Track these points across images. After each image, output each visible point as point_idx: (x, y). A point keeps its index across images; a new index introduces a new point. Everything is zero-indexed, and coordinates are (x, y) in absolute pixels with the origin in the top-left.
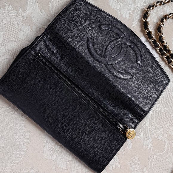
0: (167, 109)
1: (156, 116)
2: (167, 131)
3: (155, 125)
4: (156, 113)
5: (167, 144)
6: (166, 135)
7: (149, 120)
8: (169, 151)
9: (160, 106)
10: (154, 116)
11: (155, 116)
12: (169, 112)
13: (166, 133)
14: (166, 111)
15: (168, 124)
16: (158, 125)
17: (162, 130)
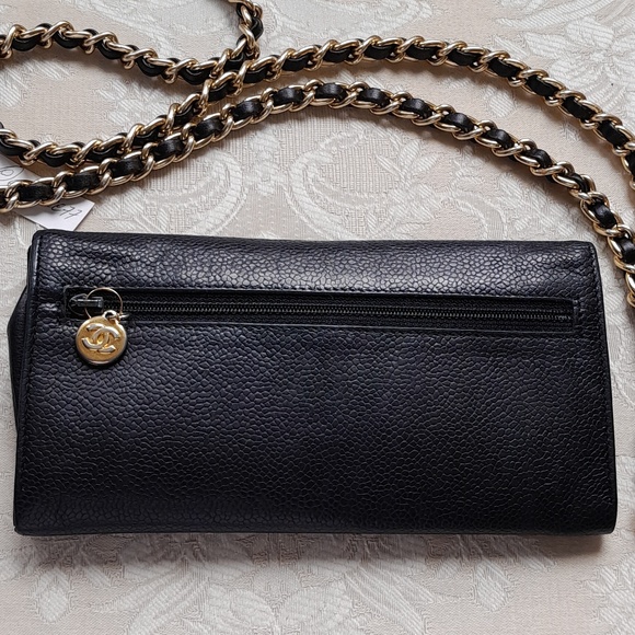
0: (328, 141)
1: (335, 195)
2: (413, 177)
3: (366, 213)
4: (322, 188)
5: (462, 198)
6: (424, 190)
7: (339, 228)
8: (488, 202)
9: (305, 161)
10: (330, 200)
11: (332, 196)
12: (342, 141)
13: (417, 184)
14: (334, 148)
15: (386, 163)
16: (370, 201)
17: (397, 195)
